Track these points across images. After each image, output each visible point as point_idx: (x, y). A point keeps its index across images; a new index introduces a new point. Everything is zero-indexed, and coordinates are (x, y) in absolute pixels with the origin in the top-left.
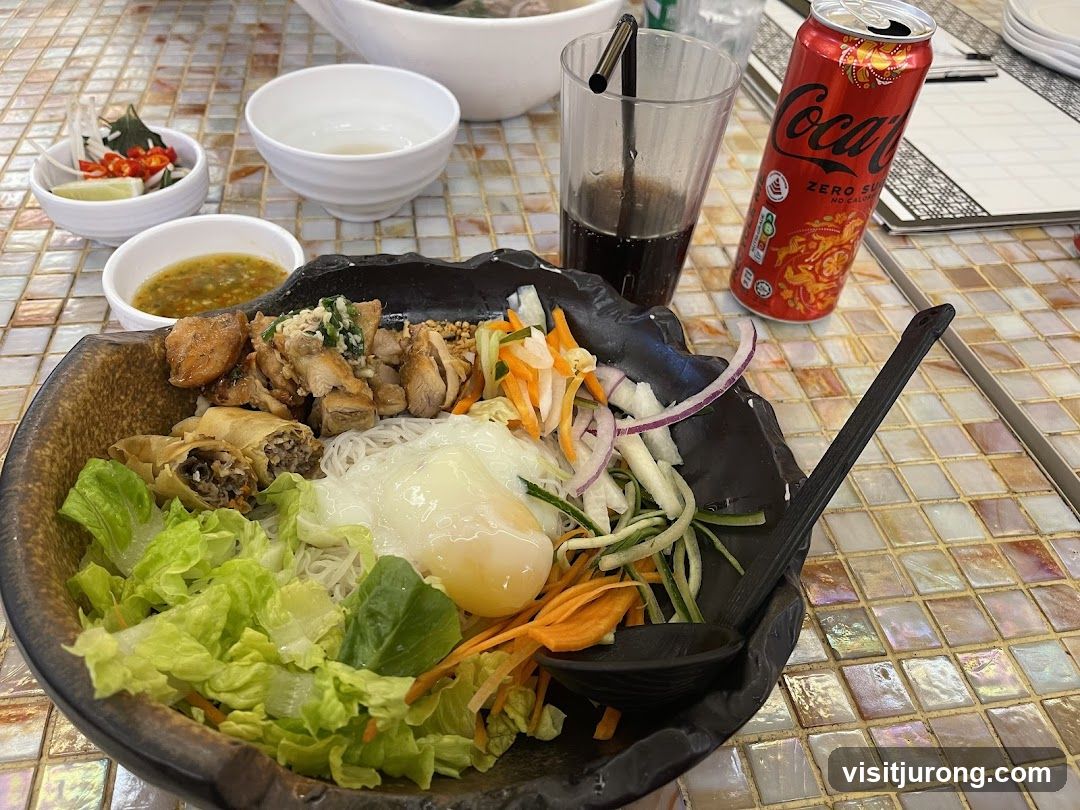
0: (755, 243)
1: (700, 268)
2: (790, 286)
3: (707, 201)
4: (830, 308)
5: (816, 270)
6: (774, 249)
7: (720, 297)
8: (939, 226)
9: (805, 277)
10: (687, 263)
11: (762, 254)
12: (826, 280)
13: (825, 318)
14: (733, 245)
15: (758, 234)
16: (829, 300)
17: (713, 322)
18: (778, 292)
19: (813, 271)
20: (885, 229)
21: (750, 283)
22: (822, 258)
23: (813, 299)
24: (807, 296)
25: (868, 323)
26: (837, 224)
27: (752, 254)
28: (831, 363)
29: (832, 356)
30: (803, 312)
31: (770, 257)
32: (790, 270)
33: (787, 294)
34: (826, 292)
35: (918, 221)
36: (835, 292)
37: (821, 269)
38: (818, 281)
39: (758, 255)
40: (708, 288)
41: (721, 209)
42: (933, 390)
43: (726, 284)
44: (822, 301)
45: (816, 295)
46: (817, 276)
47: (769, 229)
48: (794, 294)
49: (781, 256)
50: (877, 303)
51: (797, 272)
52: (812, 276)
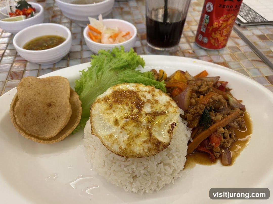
0: (203, 26)
1: (186, 37)
2: (213, 39)
3: (187, 20)
4: (224, 46)
5: (221, 33)
6: (208, 27)
7: (192, 44)
8: (254, 24)
9: (218, 36)
10: (182, 36)
11: (205, 29)
12: (224, 36)
13: (223, 49)
14: (196, 31)
15: (204, 23)
16: (224, 43)
17: (191, 51)
18: (209, 41)
19: (220, 33)
20: (239, 25)
21: (201, 39)
22: (223, 29)
23: (220, 42)
24: (218, 41)
25: (236, 50)
26: (228, 18)
27: (202, 30)
28: (225, 61)
29: (226, 59)
30: (217, 47)
31: (207, 30)
32: (213, 33)
33: (212, 41)
34: (224, 40)
35: (248, 23)
36: (226, 40)
37: (223, 32)
38: (222, 36)
39: (203, 30)
40: (188, 42)
41: (191, 21)
42: (256, 67)
43: (194, 40)
44: (223, 43)
45: (221, 41)
46: (221, 35)
47: (207, 21)
48: (214, 41)
49: (211, 29)
50: (238, 44)
51: (215, 34)
52: (220, 35)
